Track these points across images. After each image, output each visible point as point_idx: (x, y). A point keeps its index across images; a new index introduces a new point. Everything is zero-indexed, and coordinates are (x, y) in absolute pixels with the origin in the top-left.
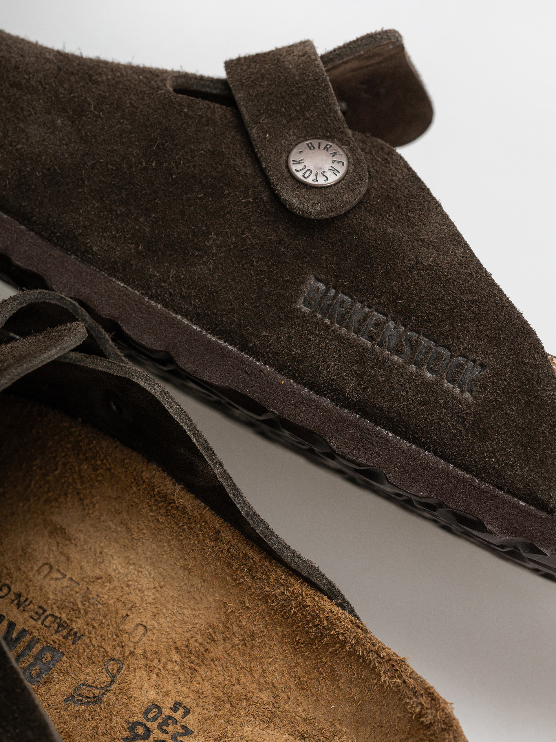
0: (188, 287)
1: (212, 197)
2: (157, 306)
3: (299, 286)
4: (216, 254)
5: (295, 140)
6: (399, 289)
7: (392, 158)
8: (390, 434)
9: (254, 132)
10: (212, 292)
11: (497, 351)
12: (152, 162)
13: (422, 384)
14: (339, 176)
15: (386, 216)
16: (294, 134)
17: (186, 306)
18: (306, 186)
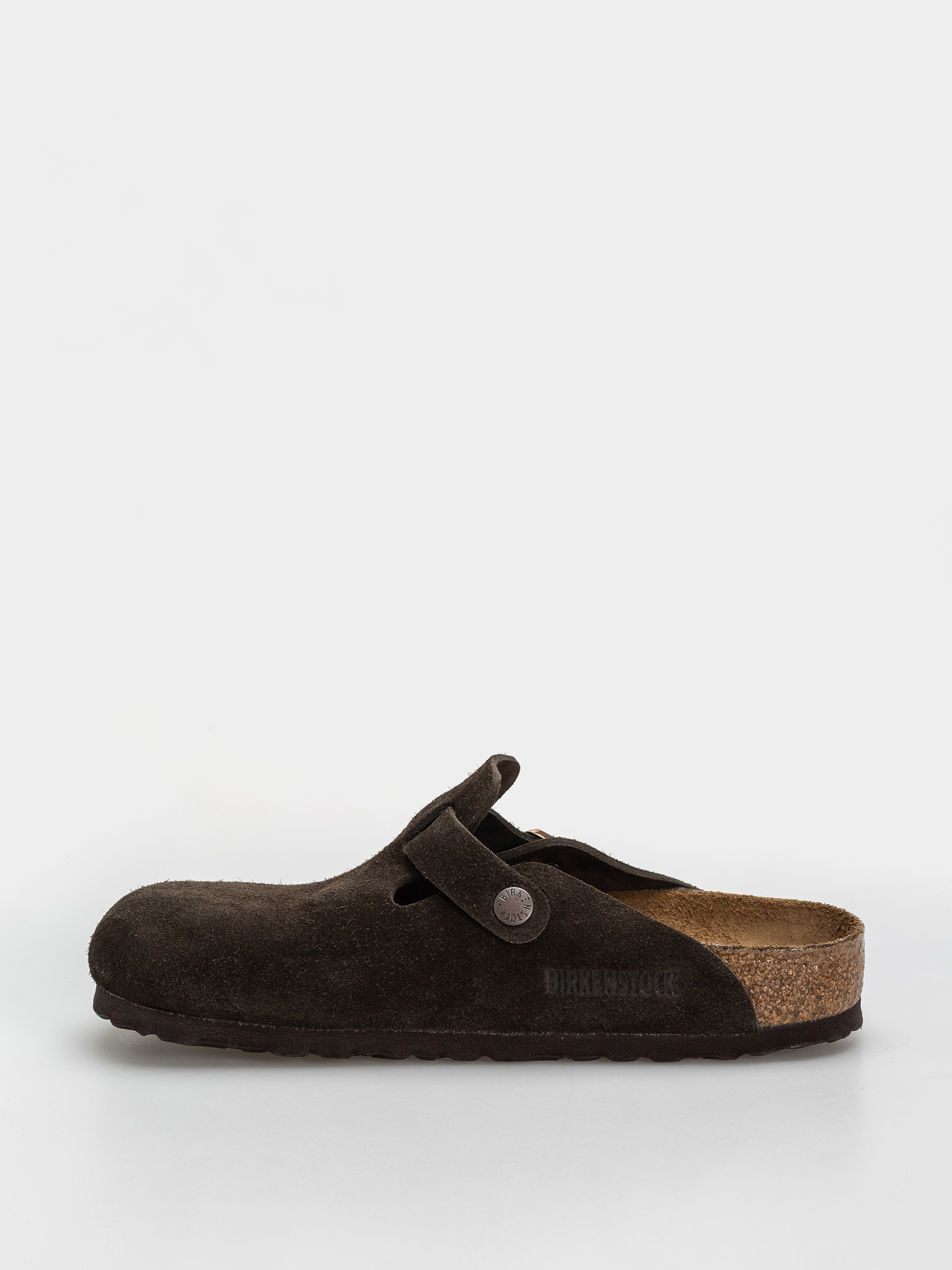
0: (477, 1015)
1: (461, 958)
2: (462, 1034)
3: (542, 981)
4: (482, 988)
5: (491, 898)
6: (602, 954)
7: (548, 872)
8: (641, 1035)
9: (465, 908)
10: (492, 1010)
11: (678, 961)
12: (415, 958)
13: (646, 1000)
14: (532, 908)
15: (569, 914)
16: (489, 895)
17: (481, 1026)
18: (516, 927)
